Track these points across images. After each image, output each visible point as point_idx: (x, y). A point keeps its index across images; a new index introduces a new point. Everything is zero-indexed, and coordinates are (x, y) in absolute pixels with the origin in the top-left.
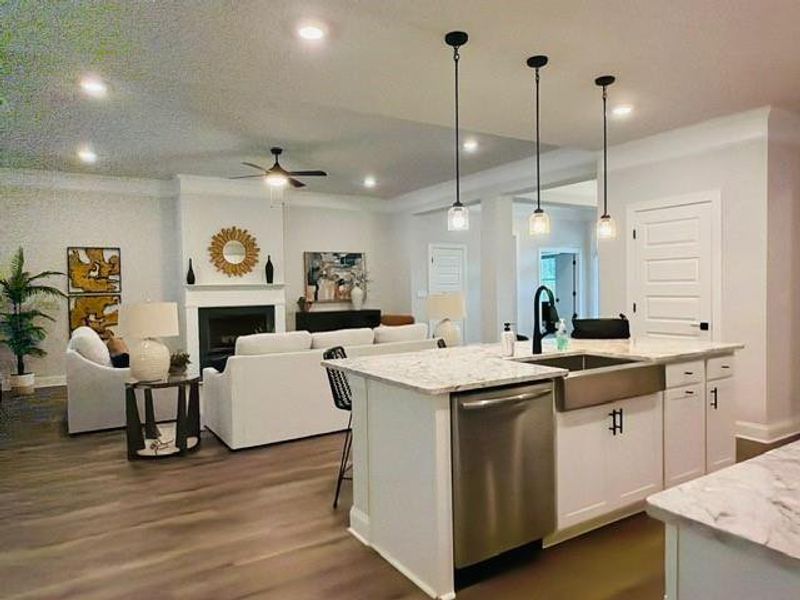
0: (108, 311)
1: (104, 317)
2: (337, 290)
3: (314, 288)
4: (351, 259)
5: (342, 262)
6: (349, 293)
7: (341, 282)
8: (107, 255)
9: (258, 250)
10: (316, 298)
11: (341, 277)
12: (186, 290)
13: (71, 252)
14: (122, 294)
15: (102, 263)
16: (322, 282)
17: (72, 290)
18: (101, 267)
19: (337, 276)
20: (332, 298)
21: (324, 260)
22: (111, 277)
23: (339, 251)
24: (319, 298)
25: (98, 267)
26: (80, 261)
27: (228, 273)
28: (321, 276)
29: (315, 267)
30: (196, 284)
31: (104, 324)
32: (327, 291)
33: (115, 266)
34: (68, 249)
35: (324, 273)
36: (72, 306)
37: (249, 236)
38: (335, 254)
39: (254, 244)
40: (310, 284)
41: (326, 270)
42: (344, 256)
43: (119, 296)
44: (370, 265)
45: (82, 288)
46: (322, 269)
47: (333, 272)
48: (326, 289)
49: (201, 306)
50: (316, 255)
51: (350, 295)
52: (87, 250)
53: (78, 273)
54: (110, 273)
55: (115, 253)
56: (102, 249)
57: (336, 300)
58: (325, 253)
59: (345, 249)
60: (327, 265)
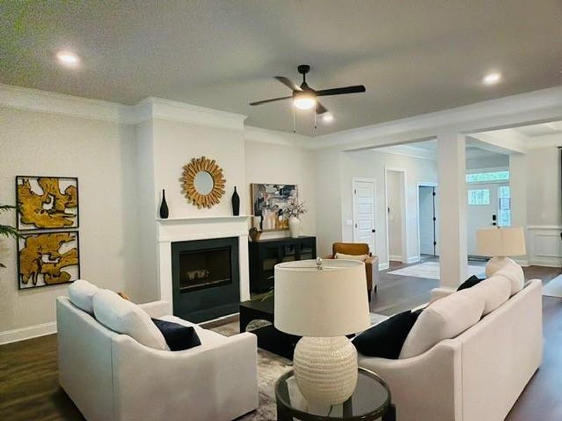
0: (64, 250)
1: (60, 257)
2: (277, 220)
3: (260, 218)
4: (286, 191)
5: (281, 194)
6: (287, 223)
7: (280, 213)
8: (63, 186)
9: (225, 181)
10: (261, 228)
11: (280, 207)
12: (159, 223)
13: (20, 182)
14: (80, 230)
15: (58, 194)
16: (266, 213)
17: (21, 227)
18: (55, 199)
19: (277, 206)
20: (274, 227)
21: (267, 191)
22: (67, 211)
23: (279, 184)
24: (263, 228)
25: (52, 198)
26: (31, 192)
27: (198, 205)
28: (265, 206)
29: (260, 198)
30: (169, 218)
31: (59, 265)
32: (269, 221)
33: (72, 197)
34: (17, 177)
35: (267, 204)
36: (22, 246)
37: (217, 167)
38: (275, 186)
39: (221, 176)
40: (256, 215)
41: (269, 200)
42: (281, 187)
43: (78, 232)
44: (301, 196)
45: (34, 224)
46: (266, 200)
47: (274, 202)
48: (269, 218)
49: (174, 241)
50: (261, 187)
51: (288, 225)
52: (39, 179)
53: (27, 206)
54: (66, 206)
55: (73, 183)
56: (58, 178)
57: (277, 229)
58: (268, 185)
59: (283, 181)
60: (269, 196)
